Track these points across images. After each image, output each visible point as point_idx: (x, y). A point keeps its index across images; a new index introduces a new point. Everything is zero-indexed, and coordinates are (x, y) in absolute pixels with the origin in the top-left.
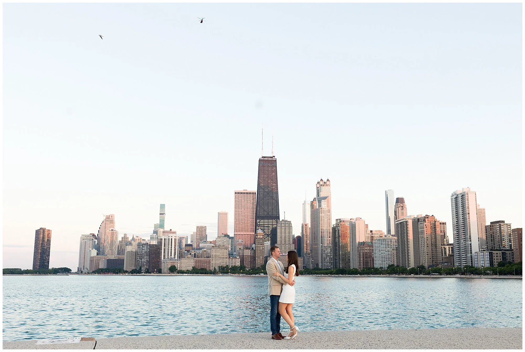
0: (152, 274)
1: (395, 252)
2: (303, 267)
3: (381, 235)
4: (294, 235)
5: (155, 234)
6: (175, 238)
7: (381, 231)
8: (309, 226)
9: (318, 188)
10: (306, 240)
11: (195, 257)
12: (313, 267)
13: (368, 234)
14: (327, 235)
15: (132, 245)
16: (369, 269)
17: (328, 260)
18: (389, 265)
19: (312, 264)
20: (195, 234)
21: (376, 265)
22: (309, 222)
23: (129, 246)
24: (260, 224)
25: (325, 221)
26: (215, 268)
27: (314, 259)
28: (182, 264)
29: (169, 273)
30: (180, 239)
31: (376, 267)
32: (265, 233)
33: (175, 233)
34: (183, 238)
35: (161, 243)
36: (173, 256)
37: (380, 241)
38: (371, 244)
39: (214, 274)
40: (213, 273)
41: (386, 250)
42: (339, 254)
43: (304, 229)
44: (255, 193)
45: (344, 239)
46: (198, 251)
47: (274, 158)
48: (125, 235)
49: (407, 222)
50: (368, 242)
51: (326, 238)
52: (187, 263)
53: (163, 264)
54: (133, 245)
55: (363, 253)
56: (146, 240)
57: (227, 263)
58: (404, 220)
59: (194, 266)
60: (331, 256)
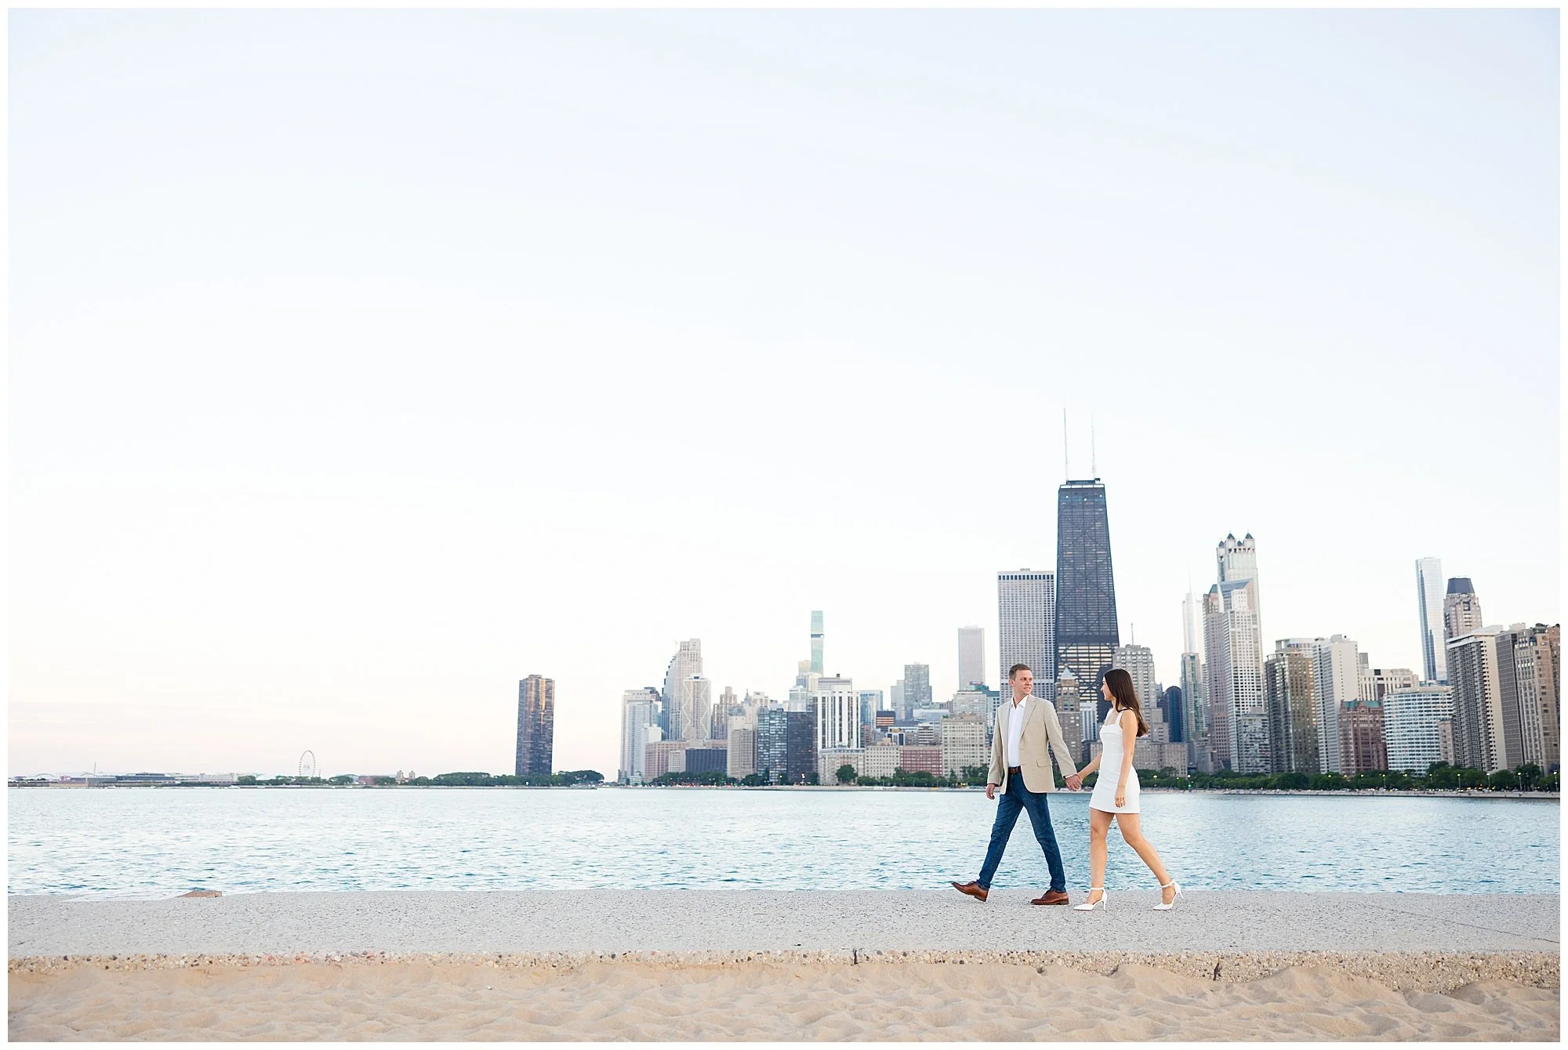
0: (795, 787)
1: (1448, 727)
2: (1189, 768)
3: (1406, 682)
4: (1161, 685)
5: (801, 687)
6: (850, 695)
7: (1408, 670)
8: (1203, 660)
9: (1222, 557)
10: (1196, 697)
11: (901, 743)
12: (1215, 768)
13: (1367, 679)
14: (1251, 682)
15: (744, 714)
16: (1375, 773)
17: (1256, 751)
18: (1433, 764)
19: (1212, 760)
20: (902, 685)
21: (1395, 765)
22: (1200, 650)
23: (738, 717)
24: (1066, 658)
25: (1245, 647)
26: (953, 773)
27: (1216, 746)
28: (869, 762)
29: (837, 785)
30: (862, 699)
31: (1396, 769)
32: (1081, 681)
33: (848, 682)
34: (870, 695)
35: (815, 707)
36: (845, 741)
37: (1404, 698)
38: (1377, 706)
39: (950, 785)
40: (951, 783)
41: (1421, 723)
42: (1287, 735)
43: (1187, 668)
44: (1052, 576)
45: (1299, 693)
46: (908, 729)
47: (1097, 482)
48: (728, 689)
49: (1482, 644)
50: (1369, 700)
51: (1248, 691)
52: (883, 760)
53: (821, 762)
54: (747, 715)
55: (1355, 730)
56: (780, 702)
57: (984, 759)
58: (1472, 640)
59: (899, 766)
60: (1265, 739)
